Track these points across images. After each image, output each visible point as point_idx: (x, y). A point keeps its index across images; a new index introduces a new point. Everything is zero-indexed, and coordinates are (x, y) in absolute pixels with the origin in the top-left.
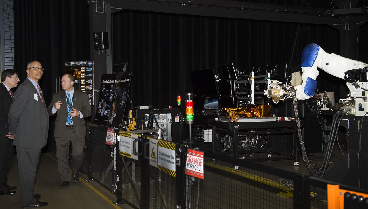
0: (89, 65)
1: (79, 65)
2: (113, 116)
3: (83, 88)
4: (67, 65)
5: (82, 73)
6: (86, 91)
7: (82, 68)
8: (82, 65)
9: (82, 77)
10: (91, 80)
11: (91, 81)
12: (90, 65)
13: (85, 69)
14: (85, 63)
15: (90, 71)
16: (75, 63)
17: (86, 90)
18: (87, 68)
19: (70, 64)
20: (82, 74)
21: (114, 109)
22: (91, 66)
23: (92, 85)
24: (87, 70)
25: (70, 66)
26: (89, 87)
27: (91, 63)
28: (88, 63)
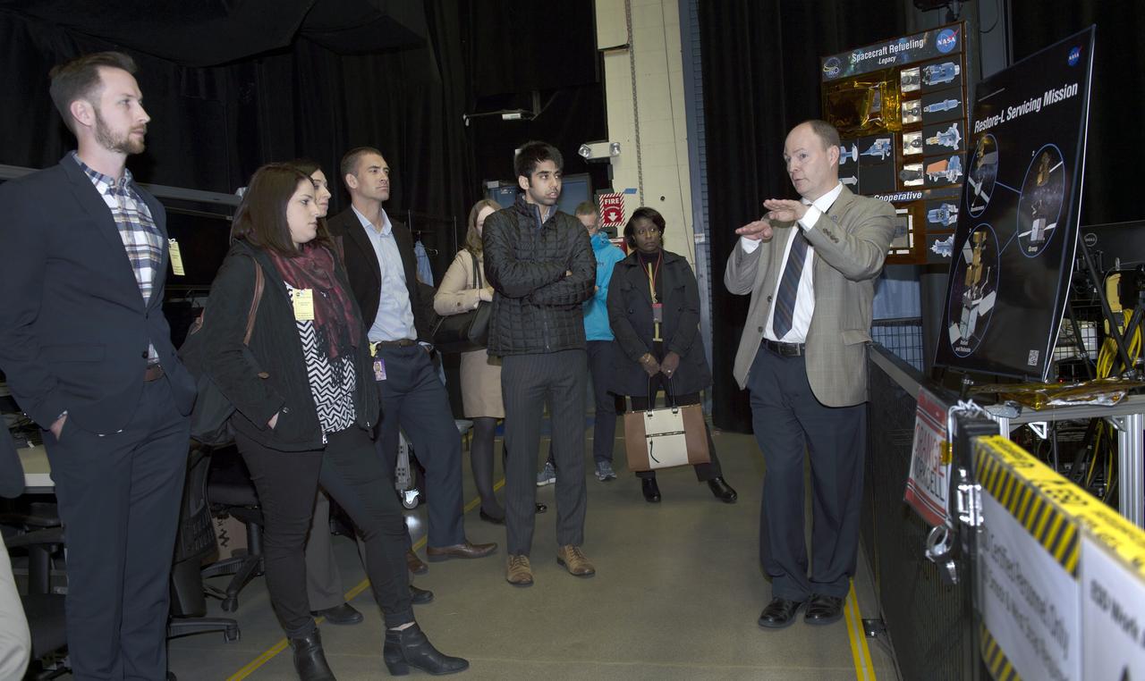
0: (941, 50)
1: (890, 60)
2: (970, 309)
3: (914, 176)
4: (830, 71)
5: (910, 97)
6: (928, 191)
7: (903, 74)
8: (906, 56)
9: (905, 120)
10: (954, 129)
11: (953, 137)
12: (948, 51)
13: (922, 74)
14: (921, 44)
15: (948, 79)
16: (870, 55)
17: (929, 184)
18: (932, 69)
19: (846, 63)
20: (904, 105)
21: (978, 272)
22: (952, 57)
23: (958, 159)
24: (929, 81)
25: (845, 76)
26: (946, 169)
27: (954, 39)
28: (935, 43)
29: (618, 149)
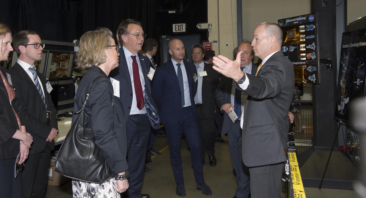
0: (310, 21)
1: (296, 22)
2: (343, 101)
3: (303, 57)
4: (280, 24)
5: (303, 33)
6: (307, 62)
7: (300, 27)
8: (301, 22)
9: (301, 40)
10: (314, 44)
11: (313, 46)
12: (312, 21)
13: (305, 27)
14: (305, 18)
15: (312, 29)
16: (291, 20)
17: (307, 59)
18: (308, 26)
19: (284, 23)
20: (301, 36)
21: (344, 90)
22: (313, 23)
23: (315, 53)
24: (307, 29)
25: (284, 26)
26: (312, 56)
27: (313, 18)
28: (308, 19)
29: (211, 26)
